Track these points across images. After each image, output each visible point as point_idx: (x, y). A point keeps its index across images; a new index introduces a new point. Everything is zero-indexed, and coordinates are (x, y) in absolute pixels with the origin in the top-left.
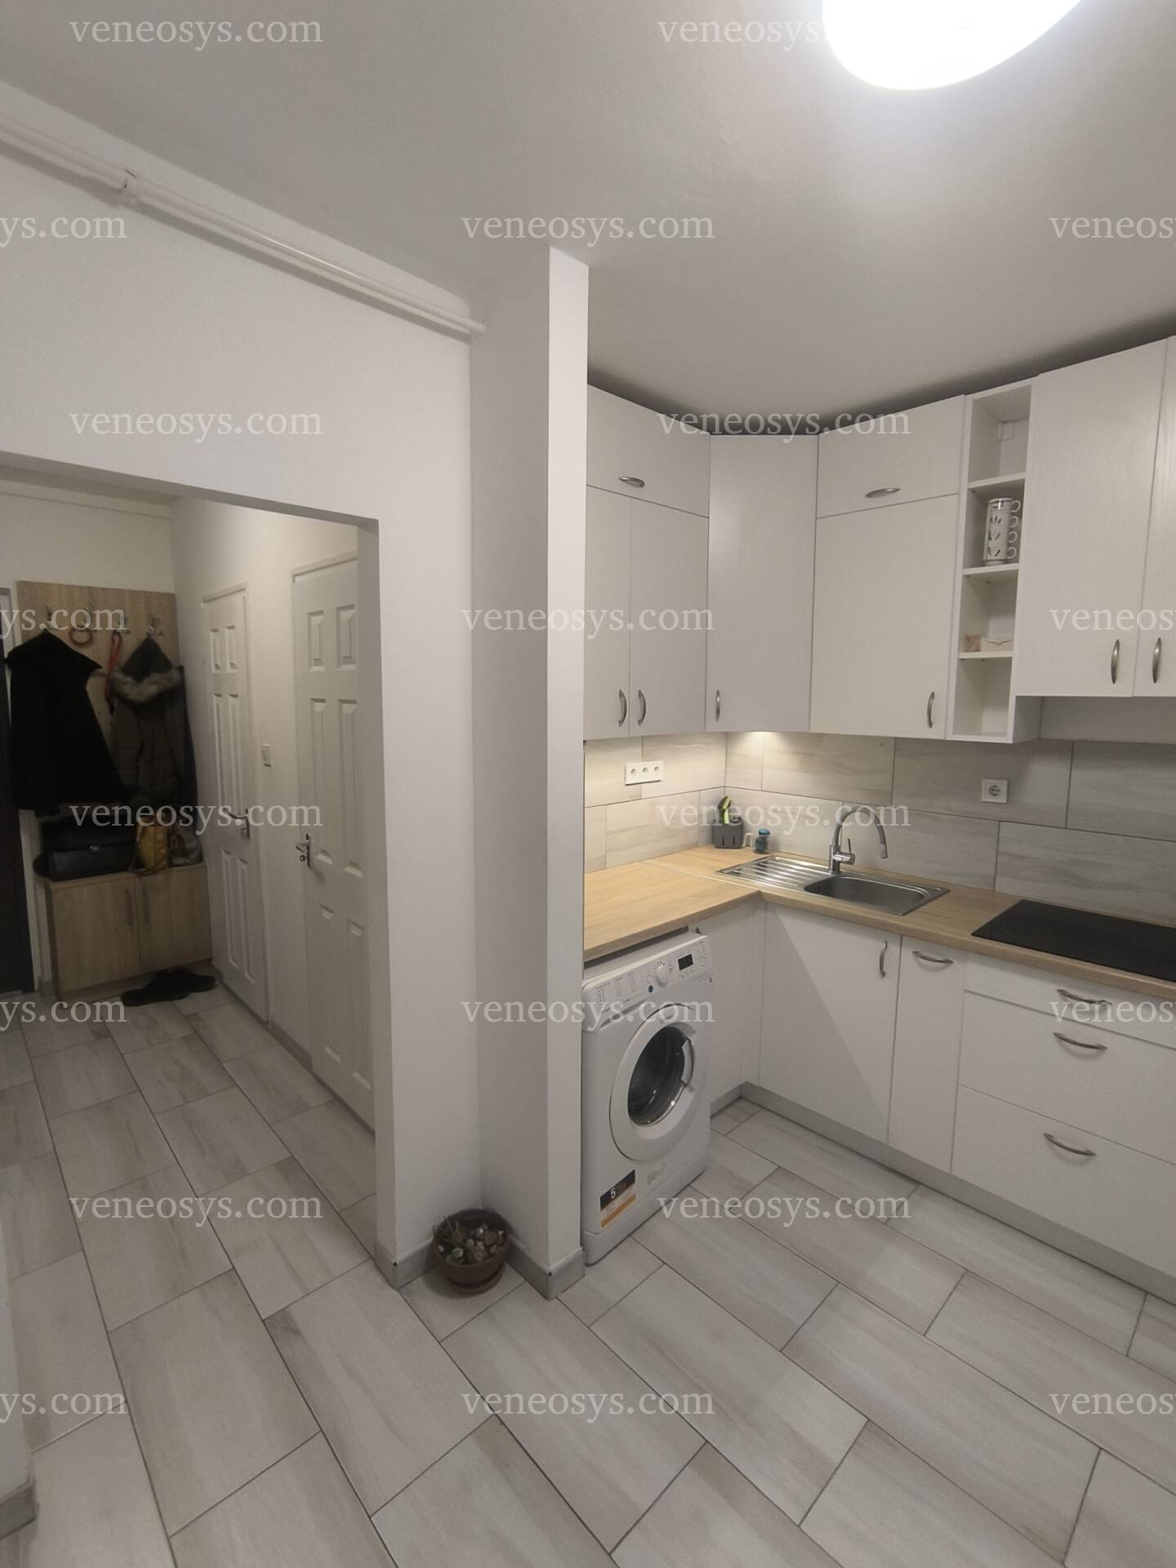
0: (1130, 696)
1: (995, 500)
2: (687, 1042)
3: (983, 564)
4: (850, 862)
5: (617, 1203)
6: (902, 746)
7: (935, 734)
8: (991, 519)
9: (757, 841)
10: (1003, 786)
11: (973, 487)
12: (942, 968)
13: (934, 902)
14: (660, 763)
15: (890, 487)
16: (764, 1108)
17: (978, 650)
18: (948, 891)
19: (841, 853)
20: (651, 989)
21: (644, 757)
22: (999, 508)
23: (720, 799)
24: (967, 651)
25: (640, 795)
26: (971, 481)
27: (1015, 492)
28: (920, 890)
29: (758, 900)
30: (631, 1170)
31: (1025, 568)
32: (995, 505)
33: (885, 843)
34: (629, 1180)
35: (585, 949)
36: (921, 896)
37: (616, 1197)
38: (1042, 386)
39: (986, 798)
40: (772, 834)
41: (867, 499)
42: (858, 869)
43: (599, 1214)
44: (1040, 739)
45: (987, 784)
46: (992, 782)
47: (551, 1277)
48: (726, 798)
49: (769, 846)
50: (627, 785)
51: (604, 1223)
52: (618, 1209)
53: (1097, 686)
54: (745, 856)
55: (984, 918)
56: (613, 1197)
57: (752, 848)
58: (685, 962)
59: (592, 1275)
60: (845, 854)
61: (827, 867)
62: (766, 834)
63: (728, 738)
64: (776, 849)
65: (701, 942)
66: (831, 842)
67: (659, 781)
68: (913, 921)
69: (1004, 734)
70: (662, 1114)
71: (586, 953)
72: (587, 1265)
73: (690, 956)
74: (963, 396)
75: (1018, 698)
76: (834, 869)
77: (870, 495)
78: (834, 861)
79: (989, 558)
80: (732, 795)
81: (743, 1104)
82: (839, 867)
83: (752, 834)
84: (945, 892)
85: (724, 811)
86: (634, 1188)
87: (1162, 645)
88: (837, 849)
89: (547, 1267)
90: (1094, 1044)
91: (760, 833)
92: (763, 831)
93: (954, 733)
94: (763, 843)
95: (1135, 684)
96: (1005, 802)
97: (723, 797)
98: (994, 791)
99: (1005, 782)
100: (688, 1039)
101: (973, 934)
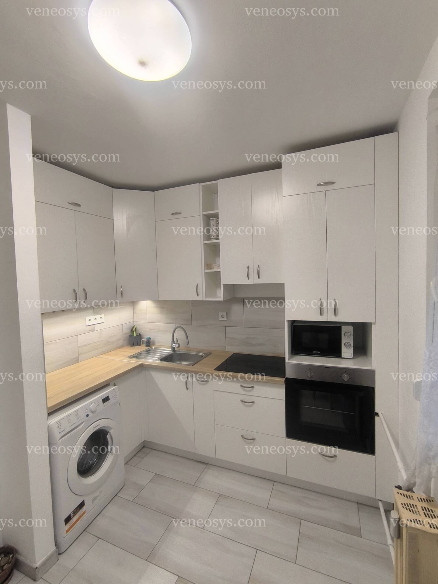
0: (253, 283)
1: (212, 218)
2: (109, 433)
3: (210, 239)
4: (179, 347)
5: (74, 519)
6: (193, 303)
7: (200, 298)
8: (211, 225)
9: (146, 342)
10: (225, 314)
11: (204, 214)
12: (205, 384)
13: (206, 358)
14: (103, 316)
15: (179, 212)
16: (153, 449)
17: (211, 269)
18: (211, 353)
19: (175, 344)
20: (87, 415)
21: (95, 314)
22: (213, 221)
23: (132, 327)
24: (208, 269)
25: (94, 329)
26: (204, 212)
27: (216, 216)
28: (202, 354)
29: (142, 367)
30: (83, 500)
31: (222, 241)
32: (212, 220)
33: (188, 339)
34: (82, 505)
35: (48, 407)
36: (202, 356)
37: (74, 516)
38: (221, 183)
39: (221, 319)
40: (151, 339)
41: (172, 216)
42: (182, 349)
43: (63, 528)
44: (234, 298)
45: (220, 314)
46: (222, 314)
47: (37, 569)
48: (134, 326)
49: (151, 343)
50: (87, 326)
51: (67, 531)
52: (75, 522)
53: (244, 281)
54: (142, 348)
55: (219, 363)
56: (72, 517)
57: (144, 345)
58: (106, 399)
59: (62, 558)
60: (176, 344)
61: (171, 349)
62: (150, 339)
63: (133, 304)
64: (154, 344)
65: (114, 390)
66: (171, 340)
67: (103, 323)
68: (196, 367)
69: (220, 297)
70: (99, 469)
71: (48, 409)
72: (59, 554)
73: (109, 396)
74: (198, 184)
75: (223, 285)
76: (173, 350)
77: (172, 214)
78: (173, 347)
79: (211, 238)
80: (137, 325)
81: (144, 450)
82: (175, 349)
83: (145, 340)
84: (210, 354)
85: (134, 331)
86: (84, 508)
87: (260, 267)
88: (173, 342)
89: (35, 565)
90: (251, 402)
91: (147, 339)
92: (148, 338)
93: (206, 298)
94: (149, 343)
95: (253, 280)
96: (226, 320)
97: (133, 326)
98: (222, 316)
99: (226, 313)
100: (109, 432)
101: (214, 370)
